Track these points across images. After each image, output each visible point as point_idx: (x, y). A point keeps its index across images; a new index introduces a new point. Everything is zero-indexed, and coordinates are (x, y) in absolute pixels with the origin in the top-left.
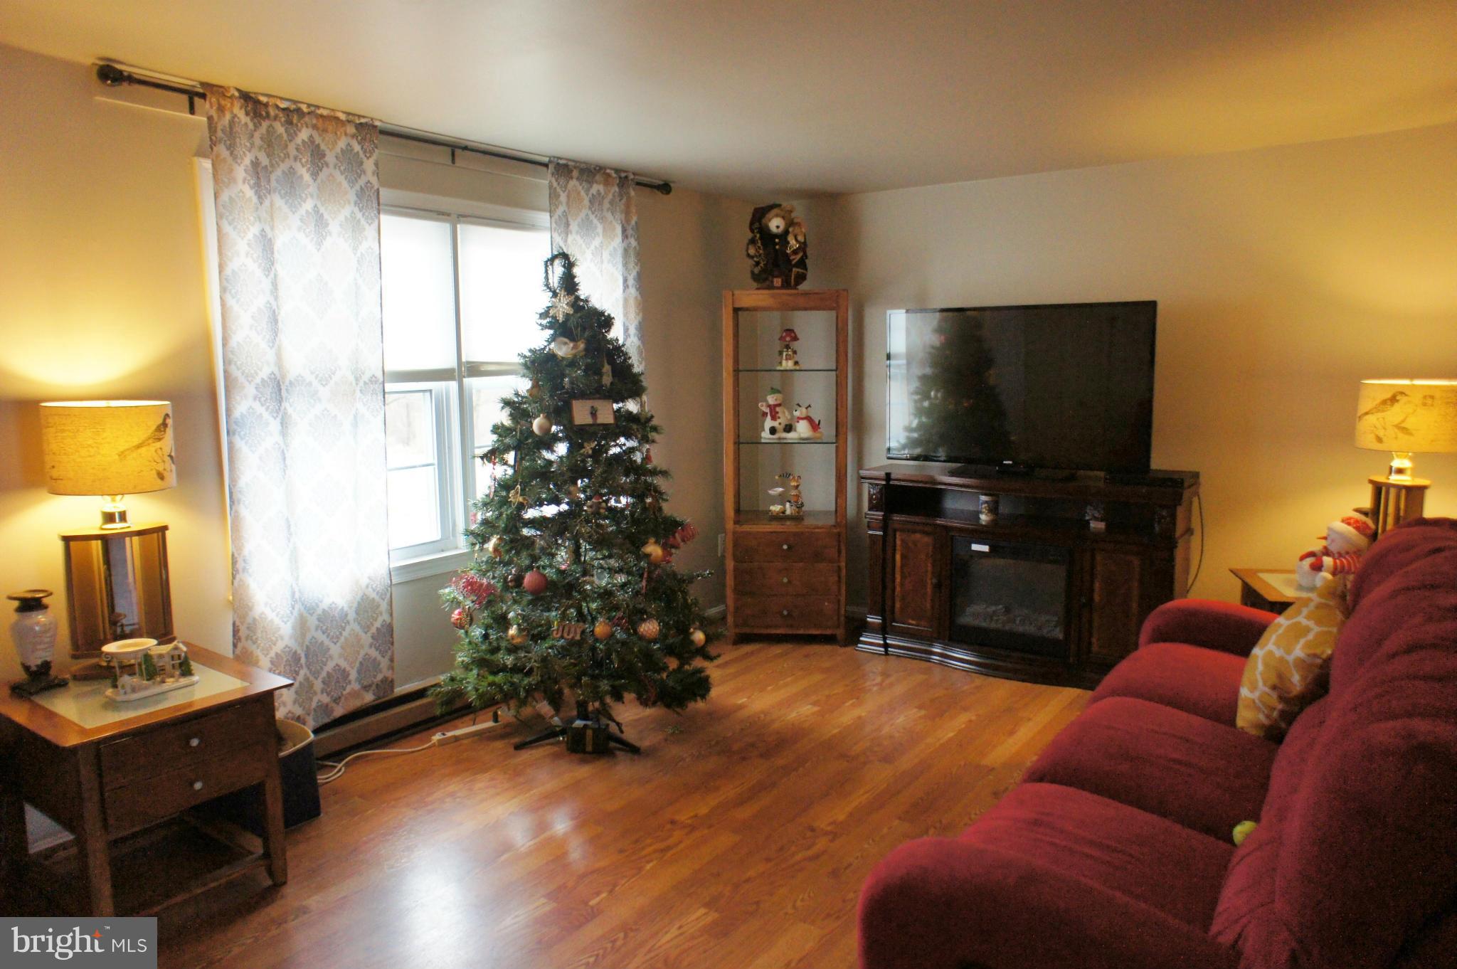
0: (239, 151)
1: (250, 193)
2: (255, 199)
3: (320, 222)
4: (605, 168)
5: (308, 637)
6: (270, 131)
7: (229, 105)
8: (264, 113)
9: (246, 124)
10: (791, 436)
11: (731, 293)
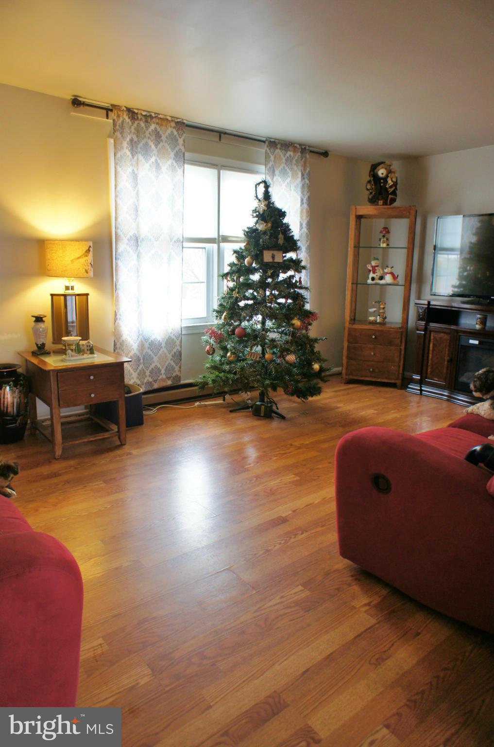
0: (125, 134)
1: (129, 153)
2: (130, 156)
3: (158, 167)
4: (294, 143)
5: (145, 351)
6: (139, 125)
7: (122, 114)
8: (136, 117)
9: (128, 123)
10: (382, 282)
11: (355, 208)
